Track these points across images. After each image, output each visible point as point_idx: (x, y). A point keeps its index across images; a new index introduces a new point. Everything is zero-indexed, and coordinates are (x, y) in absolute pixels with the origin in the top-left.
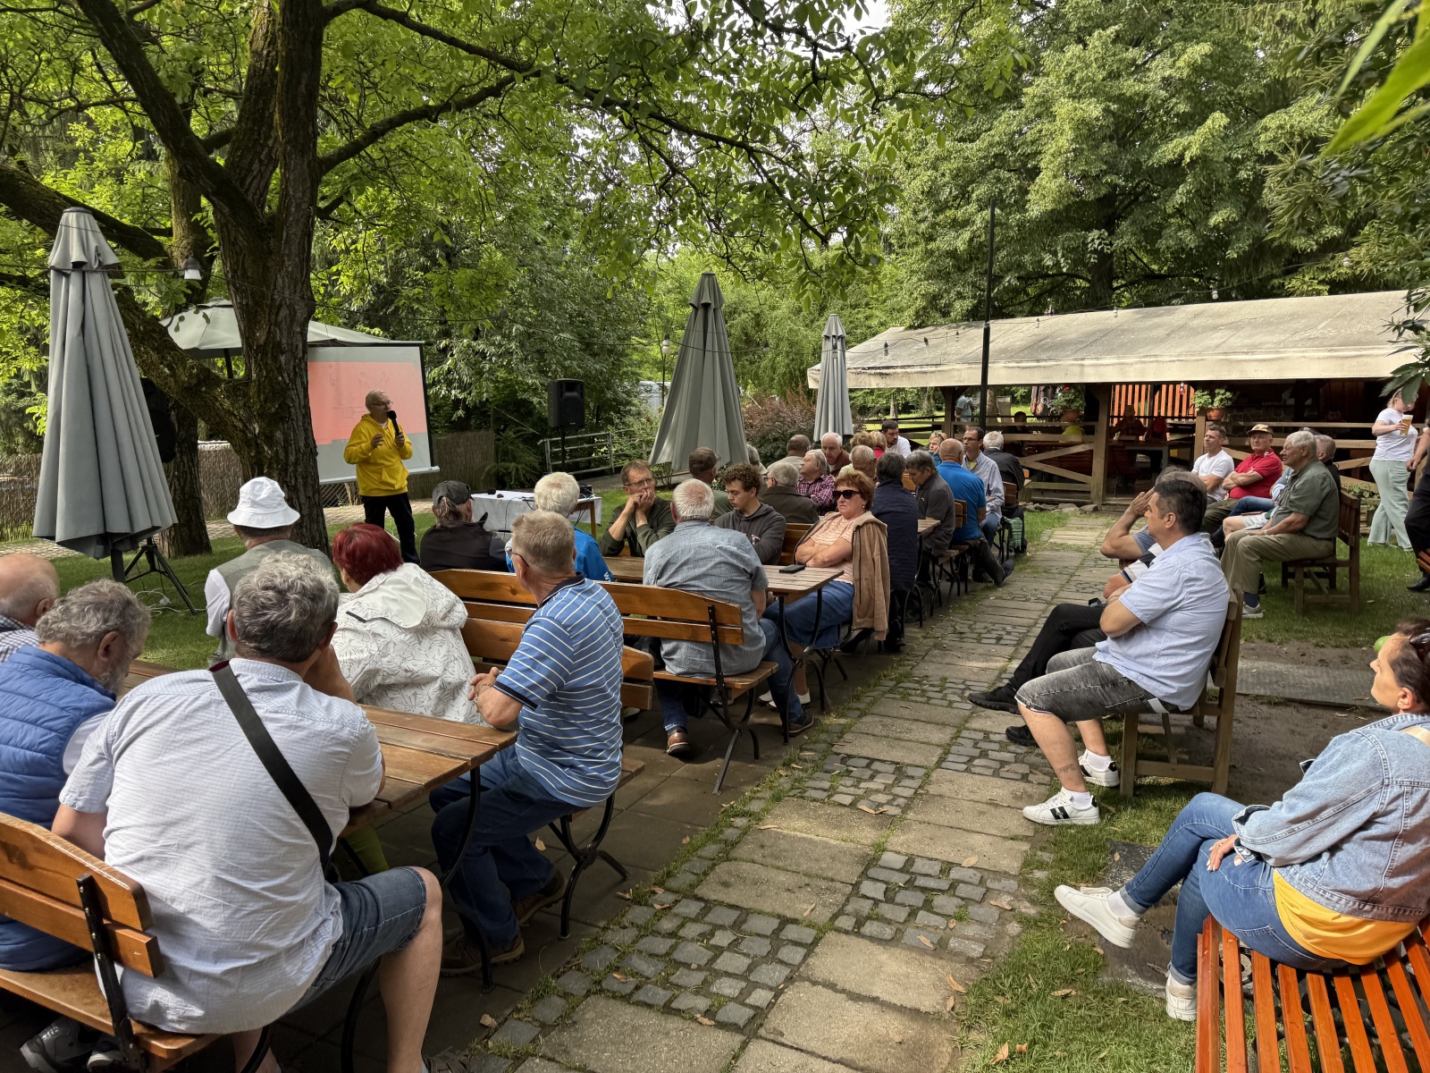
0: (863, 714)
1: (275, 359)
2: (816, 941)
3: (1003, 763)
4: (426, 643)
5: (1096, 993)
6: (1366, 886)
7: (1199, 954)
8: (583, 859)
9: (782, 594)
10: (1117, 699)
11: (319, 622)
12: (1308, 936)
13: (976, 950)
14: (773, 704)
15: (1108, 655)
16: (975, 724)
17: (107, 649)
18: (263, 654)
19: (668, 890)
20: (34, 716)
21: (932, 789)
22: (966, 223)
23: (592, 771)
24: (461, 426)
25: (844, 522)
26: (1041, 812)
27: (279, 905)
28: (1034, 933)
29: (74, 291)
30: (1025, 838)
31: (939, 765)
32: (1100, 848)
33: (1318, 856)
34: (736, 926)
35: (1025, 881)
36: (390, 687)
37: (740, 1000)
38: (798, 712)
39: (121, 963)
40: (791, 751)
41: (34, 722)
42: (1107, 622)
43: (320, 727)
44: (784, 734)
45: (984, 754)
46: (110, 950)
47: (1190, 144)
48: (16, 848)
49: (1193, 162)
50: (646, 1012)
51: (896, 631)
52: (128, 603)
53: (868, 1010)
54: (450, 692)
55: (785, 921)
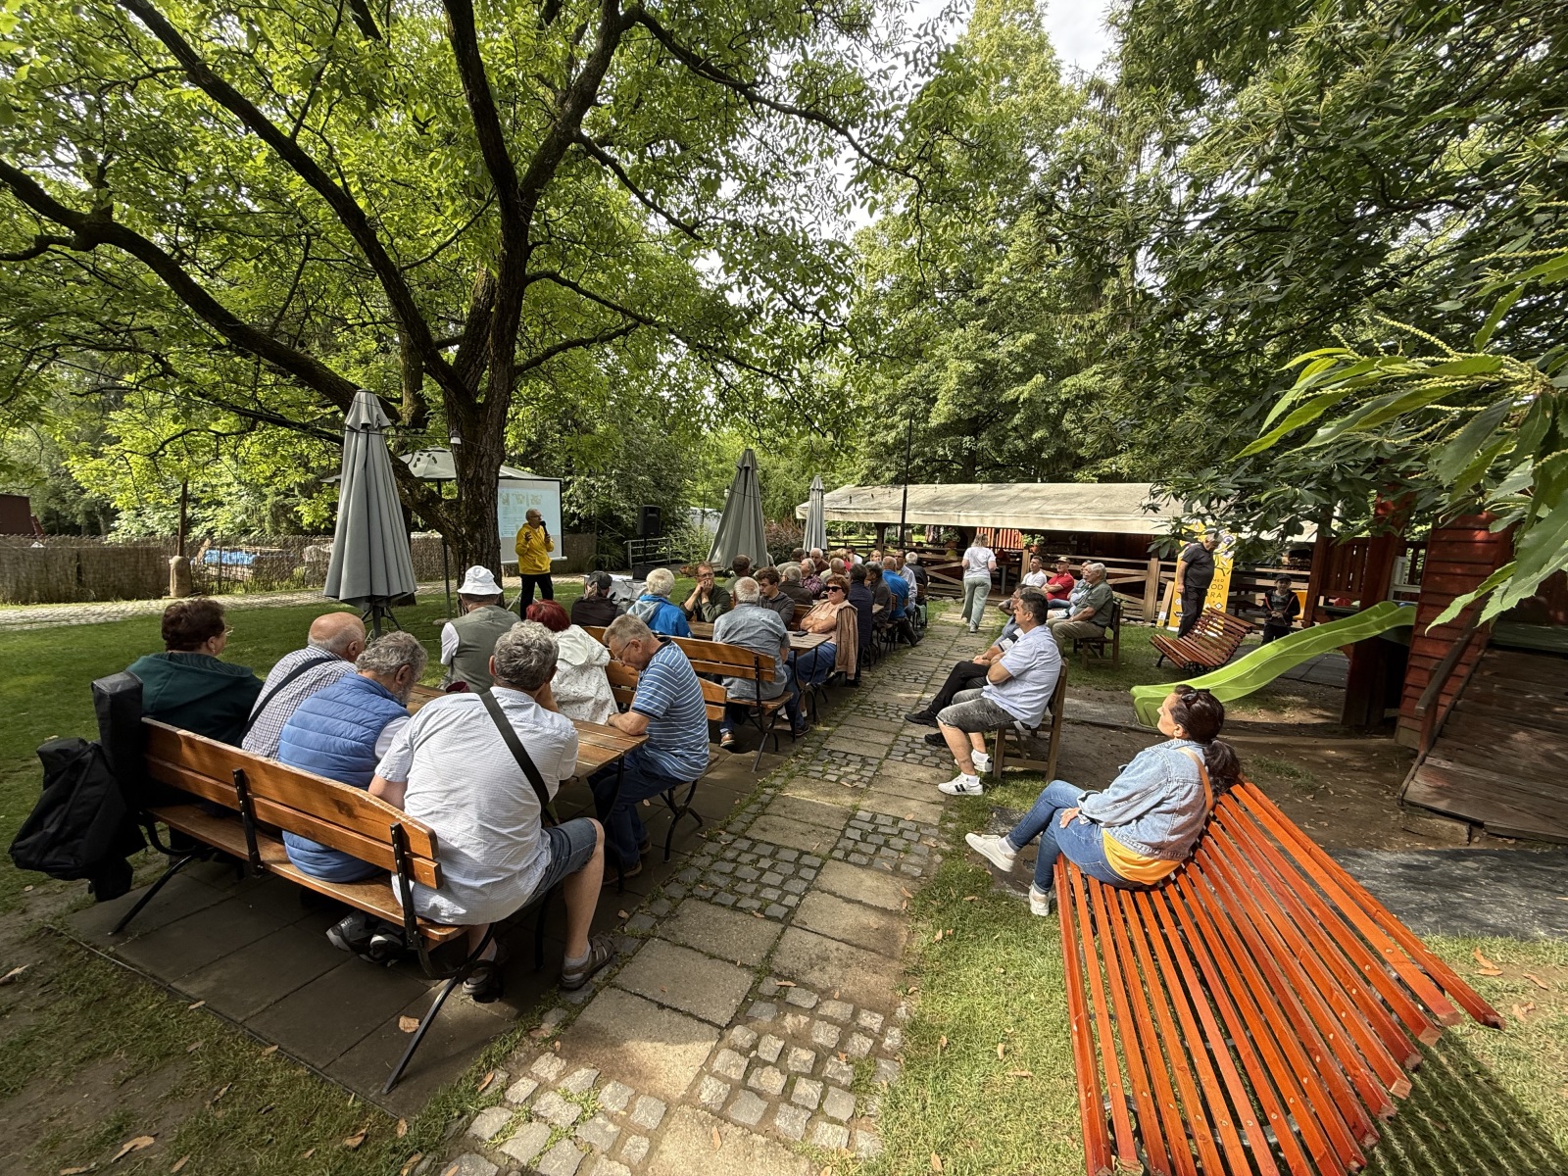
0: (840, 725)
1: (478, 488)
2: (822, 865)
3: (924, 757)
4: (586, 675)
5: (990, 899)
6: (1156, 839)
7: (1056, 877)
8: (679, 813)
9: (797, 650)
10: (995, 721)
11: (548, 666)
12: (1123, 868)
13: (918, 872)
14: (785, 717)
15: (991, 694)
16: (906, 732)
17: (402, 678)
18: (512, 685)
19: (728, 832)
20: (357, 719)
21: (884, 772)
22: (893, 427)
23: (693, 759)
24: (576, 530)
25: (832, 606)
26: (949, 787)
27: (518, 843)
28: (950, 862)
29: (361, 441)
30: (940, 803)
31: (886, 757)
32: (985, 810)
33: (1130, 822)
34: (773, 856)
35: (943, 830)
36: (563, 703)
37: (779, 902)
38: (801, 722)
39: (414, 879)
40: (797, 747)
41: (358, 723)
42: (993, 674)
43: (548, 732)
44: (792, 736)
45: (913, 751)
46: (407, 871)
47: (1023, 391)
48: (346, 804)
49: (1025, 401)
50: (722, 909)
51: (858, 674)
52: (416, 647)
53: (856, 909)
54: (600, 706)
55: (802, 853)
